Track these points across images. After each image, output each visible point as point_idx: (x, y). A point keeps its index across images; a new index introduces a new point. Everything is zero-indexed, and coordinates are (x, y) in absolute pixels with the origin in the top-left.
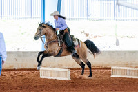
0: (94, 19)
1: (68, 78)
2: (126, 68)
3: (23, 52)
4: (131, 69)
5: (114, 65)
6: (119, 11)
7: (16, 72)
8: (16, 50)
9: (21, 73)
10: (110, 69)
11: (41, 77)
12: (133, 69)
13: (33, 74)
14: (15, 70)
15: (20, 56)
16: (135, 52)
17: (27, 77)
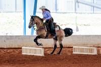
0: (60, 13)
1: (42, 55)
2: (83, 47)
3: (10, 36)
4: (87, 48)
5: (75, 45)
6: (78, 7)
7: (5, 50)
8: (5, 35)
9: (9, 51)
10: (72, 48)
11: (23, 54)
12: (89, 48)
13: (17, 52)
14: (4, 49)
15: (8, 39)
16: (89, 36)
17: (12, 53)
